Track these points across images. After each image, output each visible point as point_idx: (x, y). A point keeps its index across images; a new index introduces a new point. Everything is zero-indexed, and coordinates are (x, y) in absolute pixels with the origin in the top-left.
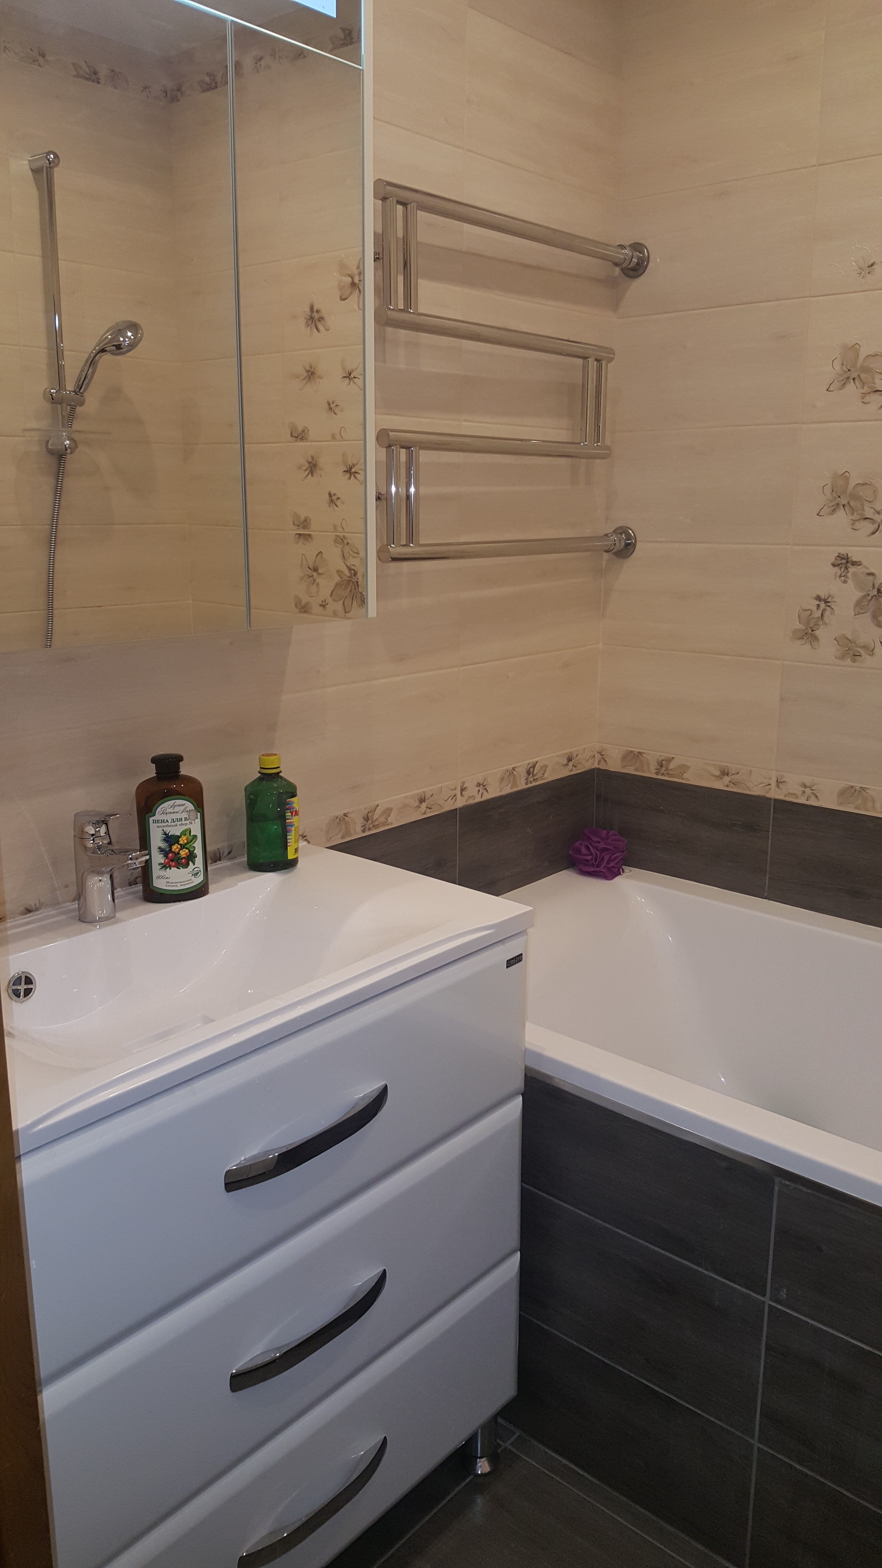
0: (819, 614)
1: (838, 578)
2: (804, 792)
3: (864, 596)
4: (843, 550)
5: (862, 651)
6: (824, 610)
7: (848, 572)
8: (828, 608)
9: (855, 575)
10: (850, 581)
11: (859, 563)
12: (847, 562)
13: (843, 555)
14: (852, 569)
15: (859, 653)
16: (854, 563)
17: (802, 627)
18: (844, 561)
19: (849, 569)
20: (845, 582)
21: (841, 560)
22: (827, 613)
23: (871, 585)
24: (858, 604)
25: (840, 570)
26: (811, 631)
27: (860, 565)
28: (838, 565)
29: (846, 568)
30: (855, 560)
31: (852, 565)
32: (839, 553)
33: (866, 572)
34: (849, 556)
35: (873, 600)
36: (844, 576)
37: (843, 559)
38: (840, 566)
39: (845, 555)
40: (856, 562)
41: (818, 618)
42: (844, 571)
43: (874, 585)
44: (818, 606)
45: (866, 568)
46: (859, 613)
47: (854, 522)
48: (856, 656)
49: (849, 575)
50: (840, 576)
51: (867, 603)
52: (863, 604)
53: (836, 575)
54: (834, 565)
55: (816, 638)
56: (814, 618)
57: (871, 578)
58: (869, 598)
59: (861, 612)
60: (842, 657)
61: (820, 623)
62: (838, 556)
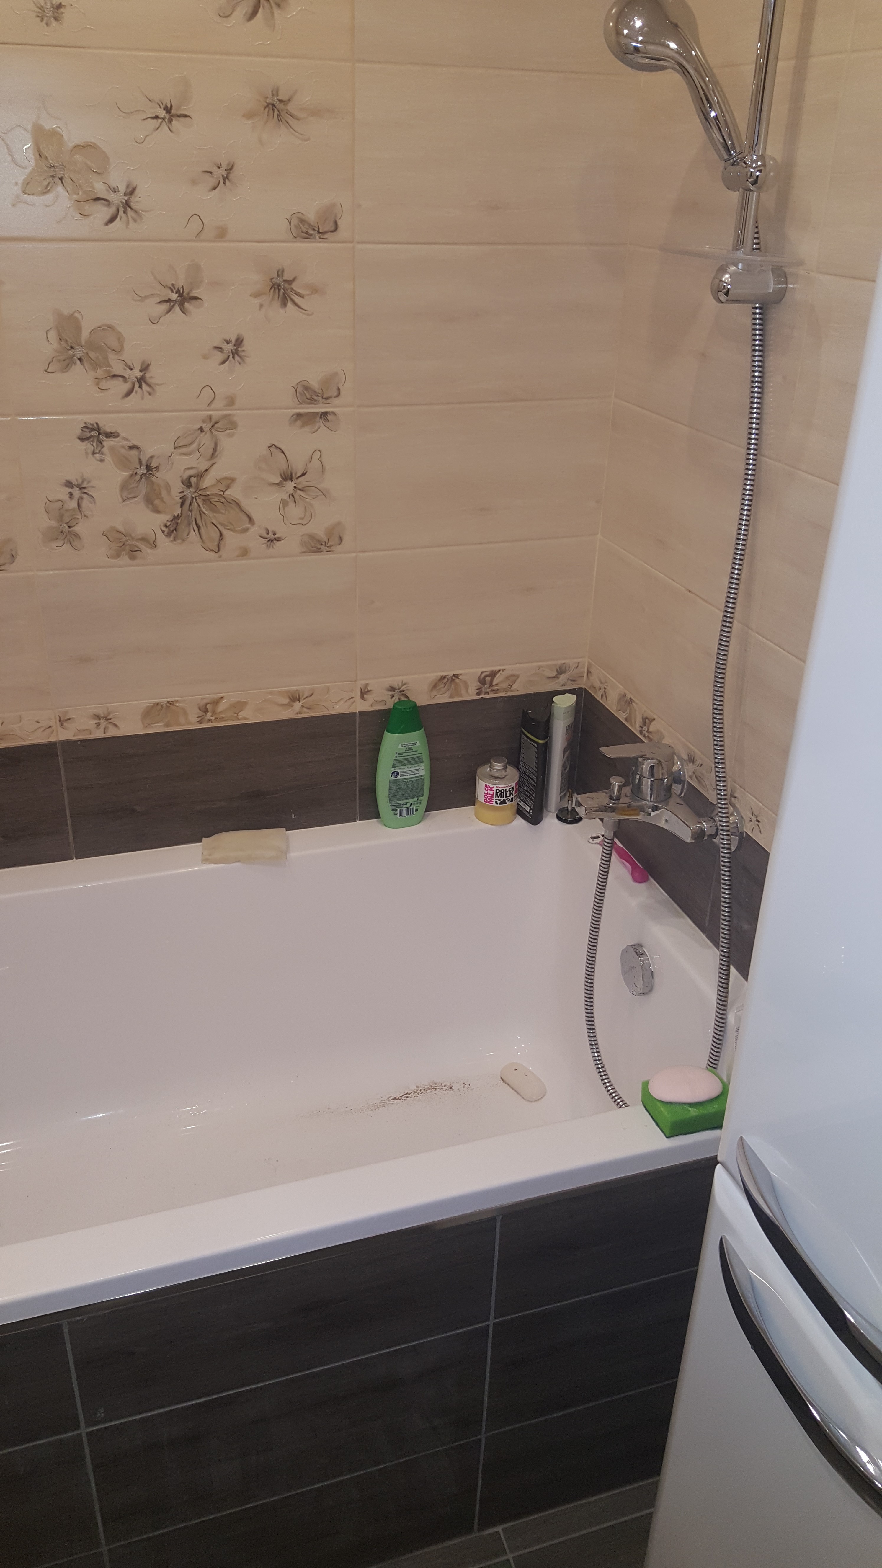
0: (73, 504)
1: (90, 456)
2: (98, 724)
3: (132, 475)
4: (91, 419)
5: (142, 546)
6: (80, 499)
7: (103, 447)
8: (85, 496)
9: (112, 449)
10: (108, 459)
11: (115, 435)
12: (100, 434)
13: (92, 425)
14: (108, 443)
15: (137, 547)
16: (109, 435)
17: (54, 523)
18: (94, 433)
19: (105, 443)
20: (102, 461)
21: (90, 432)
22: (85, 503)
23: (137, 461)
24: (124, 487)
25: (92, 445)
26: (67, 527)
27: (117, 436)
28: (88, 439)
29: (100, 442)
30: (109, 430)
31: (106, 437)
32: (85, 423)
33: (128, 445)
34: (101, 425)
35: (143, 480)
36: (99, 453)
37: (93, 429)
38: (91, 440)
39: (95, 425)
40: (111, 433)
41: (73, 510)
42: (97, 447)
43: (141, 463)
44: (71, 495)
45: (125, 439)
46: (128, 498)
47: (98, 381)
48: (134, 552)
49: (105, 450)
50: (94, 453)
51: (136, 485)
52: (131, 486)
53: (87, 453)
54: (82, 439)
55: (77, 536)
56: (67, 510)
57: (134, 452)
58: (138, 477)
59: (130, 496)
60: (118, 556)
61: (77, 517)
62: (84, 427)
